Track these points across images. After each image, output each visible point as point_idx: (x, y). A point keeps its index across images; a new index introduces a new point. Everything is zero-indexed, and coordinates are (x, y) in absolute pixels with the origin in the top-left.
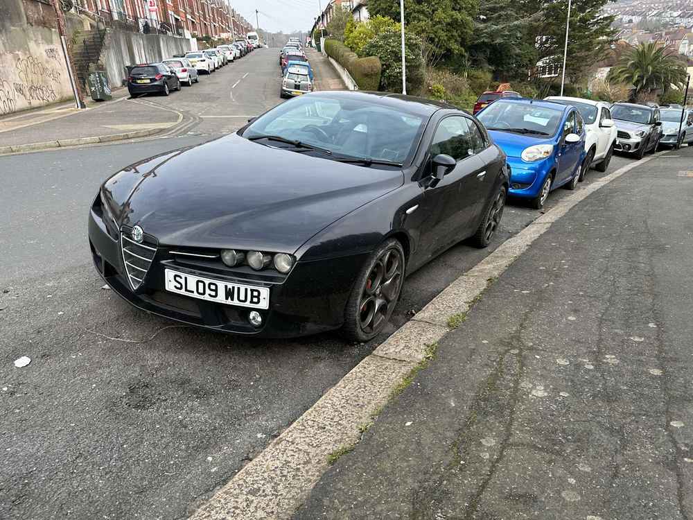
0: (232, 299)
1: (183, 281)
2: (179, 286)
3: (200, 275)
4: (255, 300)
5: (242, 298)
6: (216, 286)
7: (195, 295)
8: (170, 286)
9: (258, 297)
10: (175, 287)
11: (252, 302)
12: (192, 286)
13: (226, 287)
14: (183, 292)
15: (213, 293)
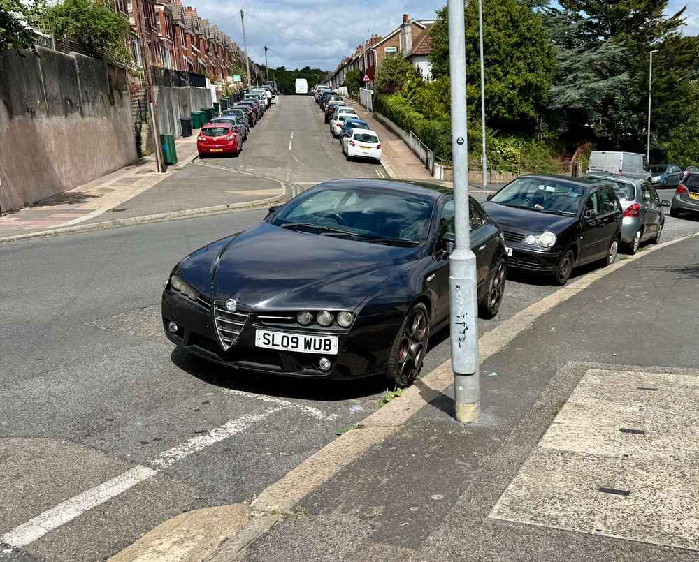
0: (310, 349)
1: (270, 338)
2: (267, 342)
3: (285, 331)
4: (327, 348)
5: (317, 347)
6: (298, 340)
7: (281, 348)
8: (260, 342)
9: (329, 345)
10: (264, 343)
11: (325, 349)
12: (278, 340)
13: (305, 339)
14: (270, 346)
15: (295, 345)
